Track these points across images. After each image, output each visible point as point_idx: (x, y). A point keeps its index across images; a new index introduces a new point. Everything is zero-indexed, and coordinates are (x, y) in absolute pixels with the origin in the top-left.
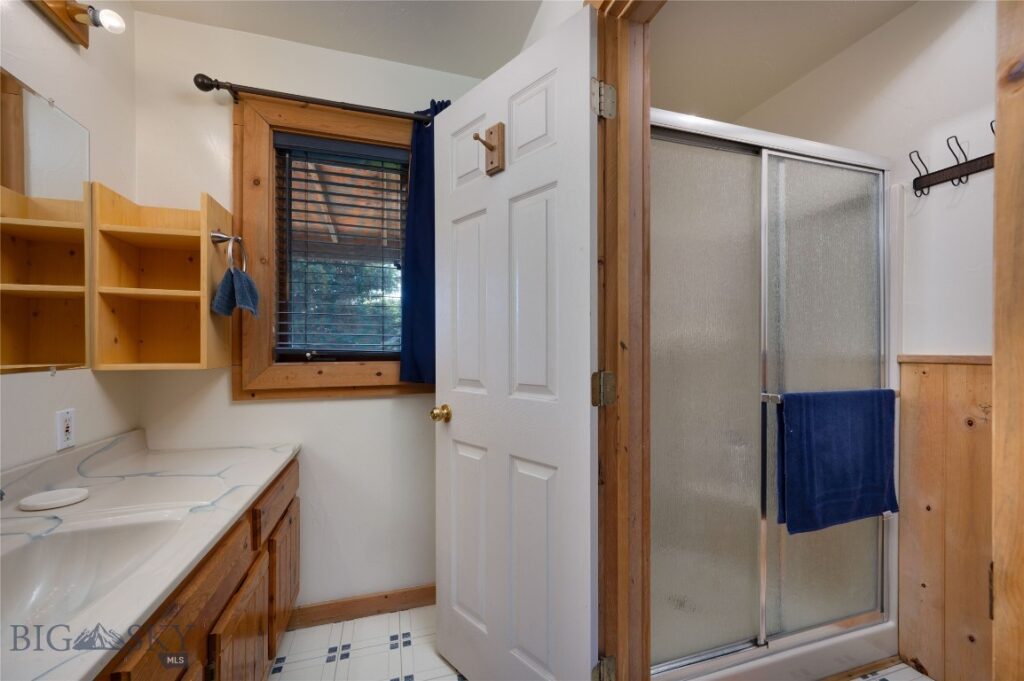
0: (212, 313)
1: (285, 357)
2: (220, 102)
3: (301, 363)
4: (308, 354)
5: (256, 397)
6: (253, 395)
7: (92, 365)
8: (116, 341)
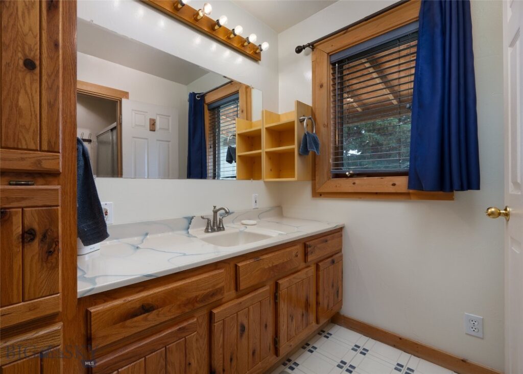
0: (300, 155)
1: (337, 176)
2: (307, 54)
3: (344, 179)
4: (347, 173)
5: (322, 196)
6: (321, 195)
7: (263, 179)
8: (271, 170)
